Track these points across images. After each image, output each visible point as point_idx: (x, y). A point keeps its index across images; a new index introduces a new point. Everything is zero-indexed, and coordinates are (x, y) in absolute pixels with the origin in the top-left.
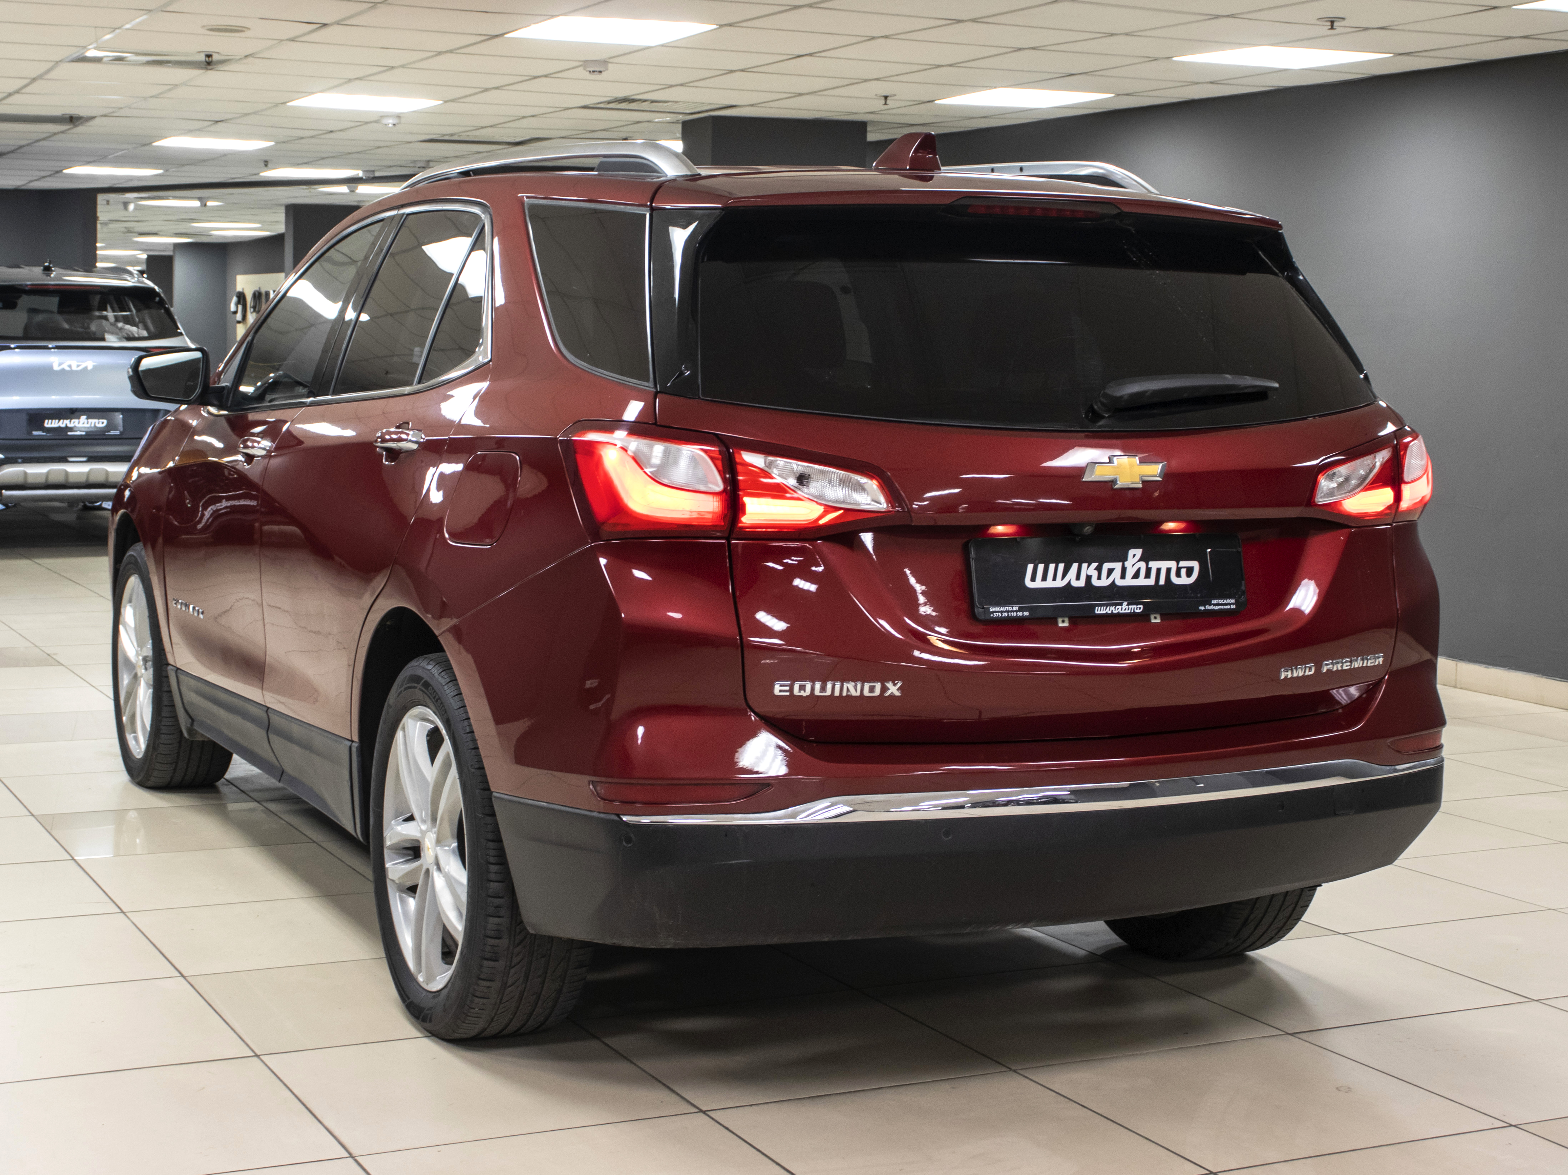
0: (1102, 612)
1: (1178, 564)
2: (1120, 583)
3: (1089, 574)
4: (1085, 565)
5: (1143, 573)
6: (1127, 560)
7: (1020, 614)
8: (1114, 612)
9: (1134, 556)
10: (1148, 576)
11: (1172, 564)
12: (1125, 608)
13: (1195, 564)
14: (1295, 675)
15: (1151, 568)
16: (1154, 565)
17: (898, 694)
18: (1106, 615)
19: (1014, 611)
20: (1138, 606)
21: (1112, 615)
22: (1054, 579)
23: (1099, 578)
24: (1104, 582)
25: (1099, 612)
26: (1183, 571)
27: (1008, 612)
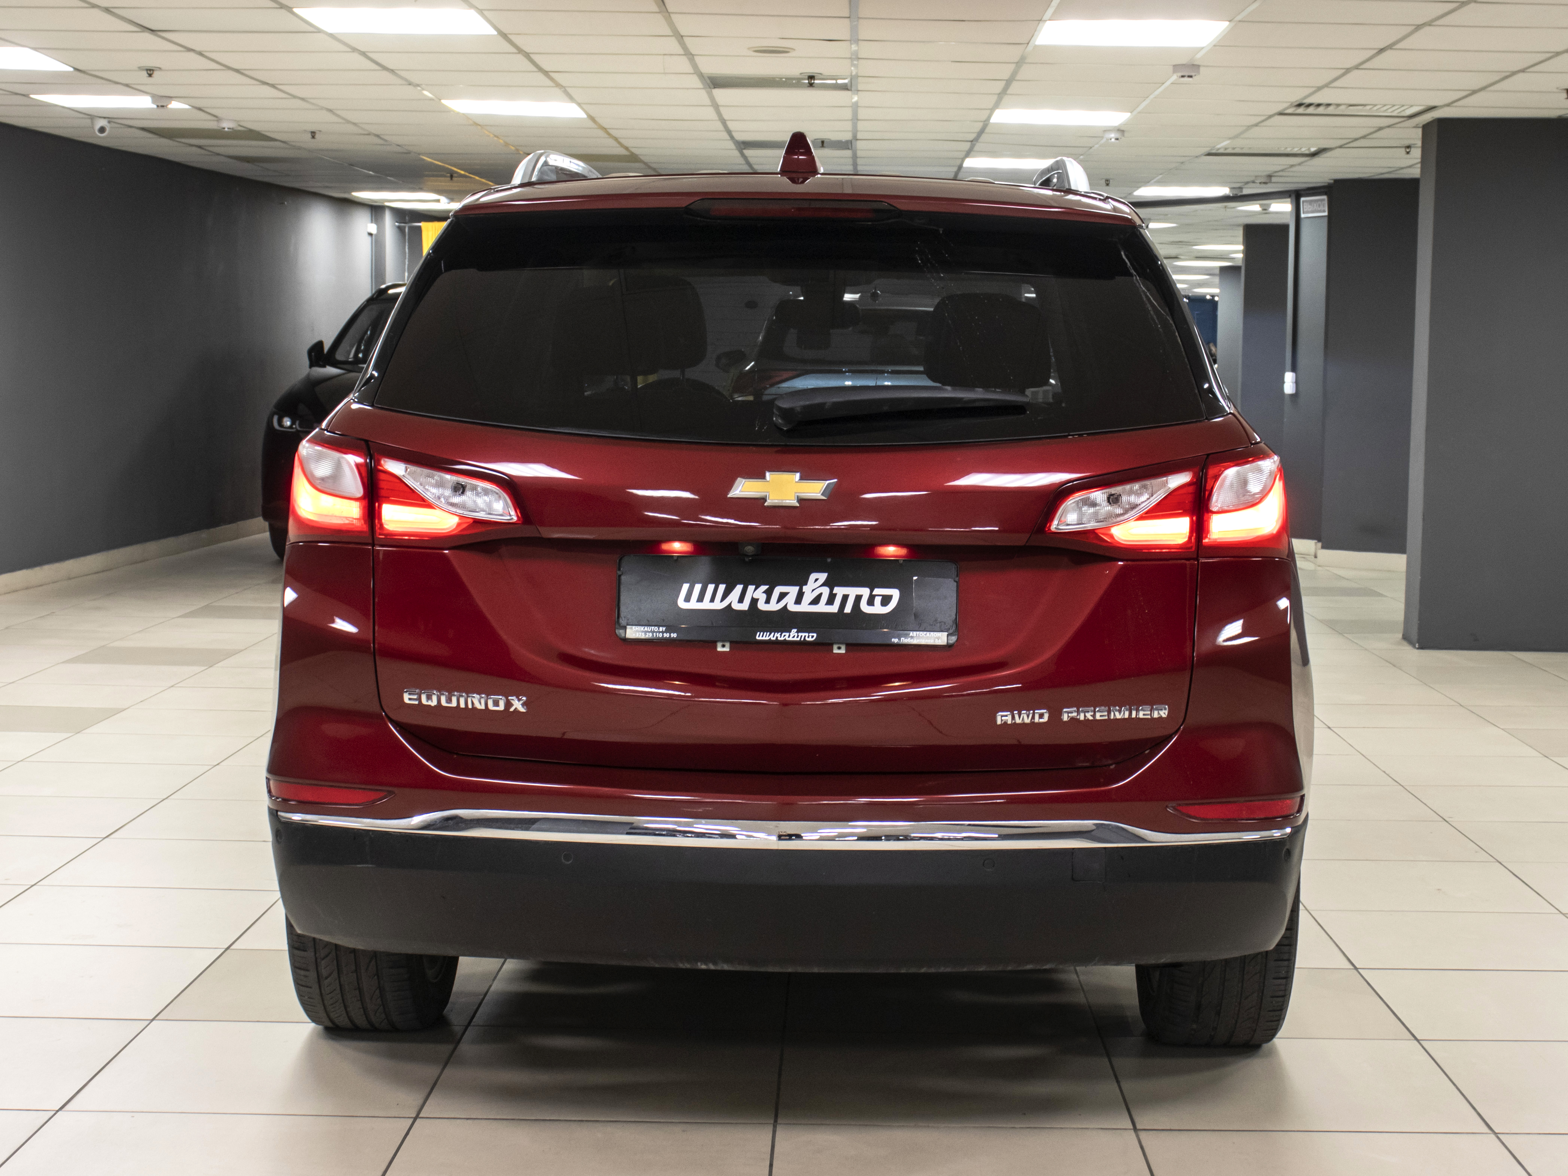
0: (764, 638)
1: (872, 591)
2: (793, 608)
3: (755, 596)
4: (751, 588)
5: (824, 599)
6: (806, 584)
7: (666, 635)
8: (779, 638)
9: (816, 580)
10: (831, 601)
11: (865, 592)
12: (793, 635)
13: (895, 593)
14: (1018, 721)
15: (836, 594)
16: (840, 591)
17: (522, 710)
18: (769, 642)
19: (660, 632)
20: (811, 634)
21: (777, 642)
22: (712, 600)
23: (768, 601)
24: (774, 606)
25: (761, 638)
26: (878, 600)
27: (653, 632)
